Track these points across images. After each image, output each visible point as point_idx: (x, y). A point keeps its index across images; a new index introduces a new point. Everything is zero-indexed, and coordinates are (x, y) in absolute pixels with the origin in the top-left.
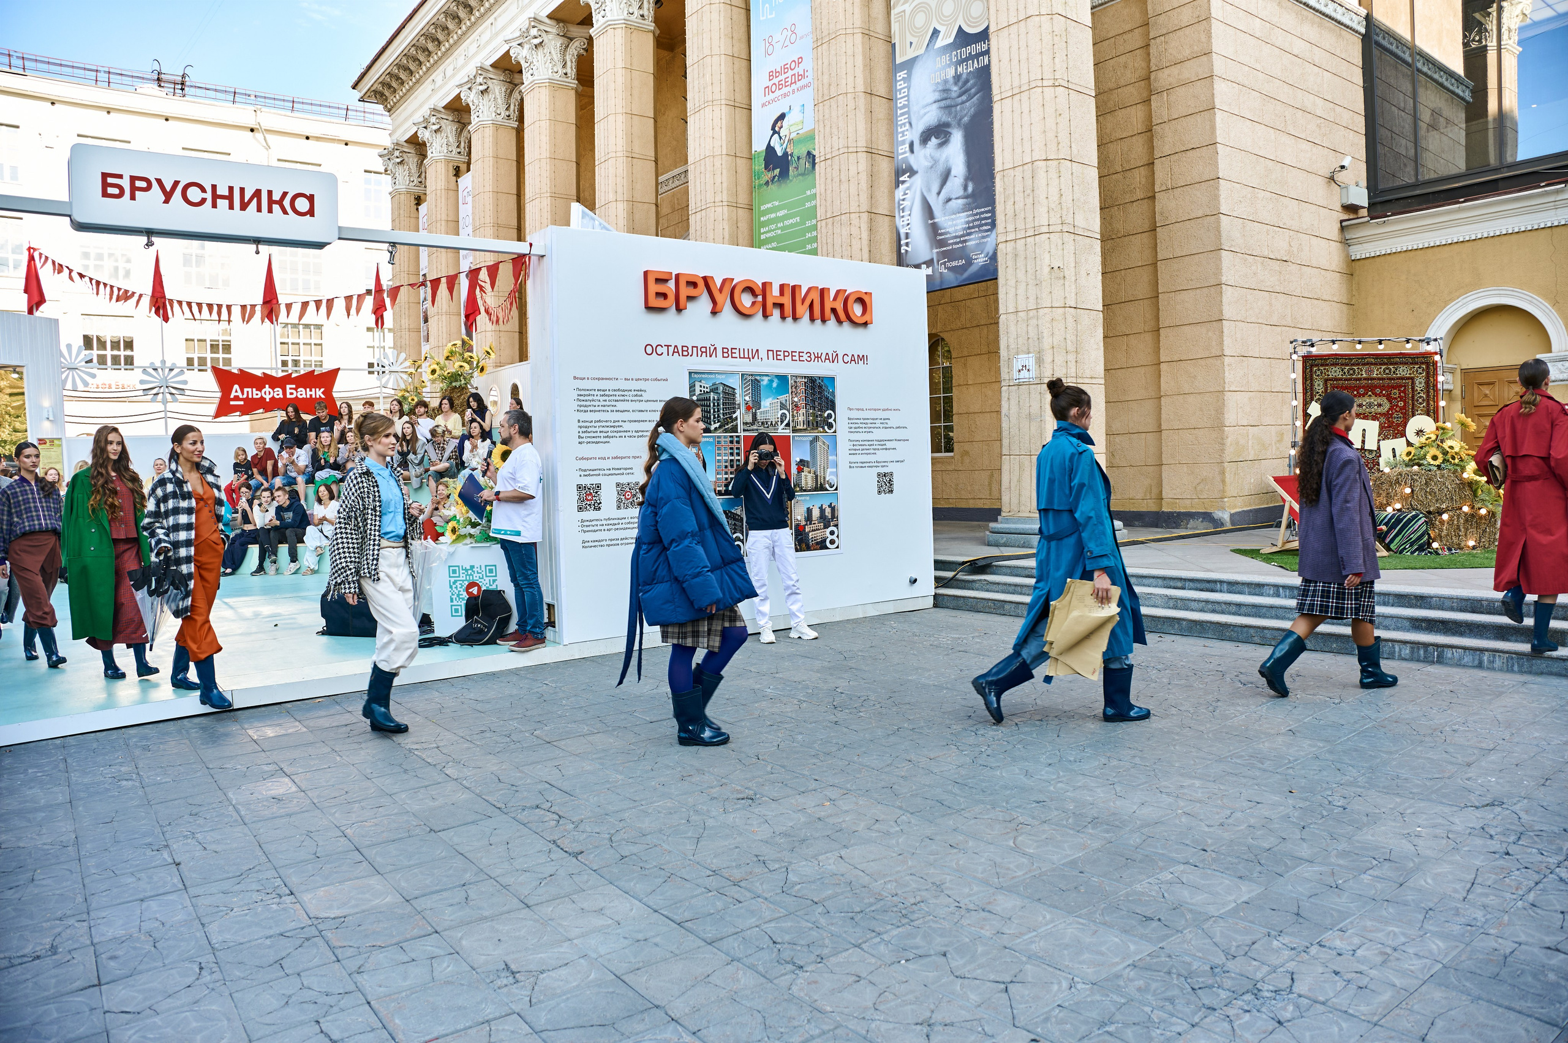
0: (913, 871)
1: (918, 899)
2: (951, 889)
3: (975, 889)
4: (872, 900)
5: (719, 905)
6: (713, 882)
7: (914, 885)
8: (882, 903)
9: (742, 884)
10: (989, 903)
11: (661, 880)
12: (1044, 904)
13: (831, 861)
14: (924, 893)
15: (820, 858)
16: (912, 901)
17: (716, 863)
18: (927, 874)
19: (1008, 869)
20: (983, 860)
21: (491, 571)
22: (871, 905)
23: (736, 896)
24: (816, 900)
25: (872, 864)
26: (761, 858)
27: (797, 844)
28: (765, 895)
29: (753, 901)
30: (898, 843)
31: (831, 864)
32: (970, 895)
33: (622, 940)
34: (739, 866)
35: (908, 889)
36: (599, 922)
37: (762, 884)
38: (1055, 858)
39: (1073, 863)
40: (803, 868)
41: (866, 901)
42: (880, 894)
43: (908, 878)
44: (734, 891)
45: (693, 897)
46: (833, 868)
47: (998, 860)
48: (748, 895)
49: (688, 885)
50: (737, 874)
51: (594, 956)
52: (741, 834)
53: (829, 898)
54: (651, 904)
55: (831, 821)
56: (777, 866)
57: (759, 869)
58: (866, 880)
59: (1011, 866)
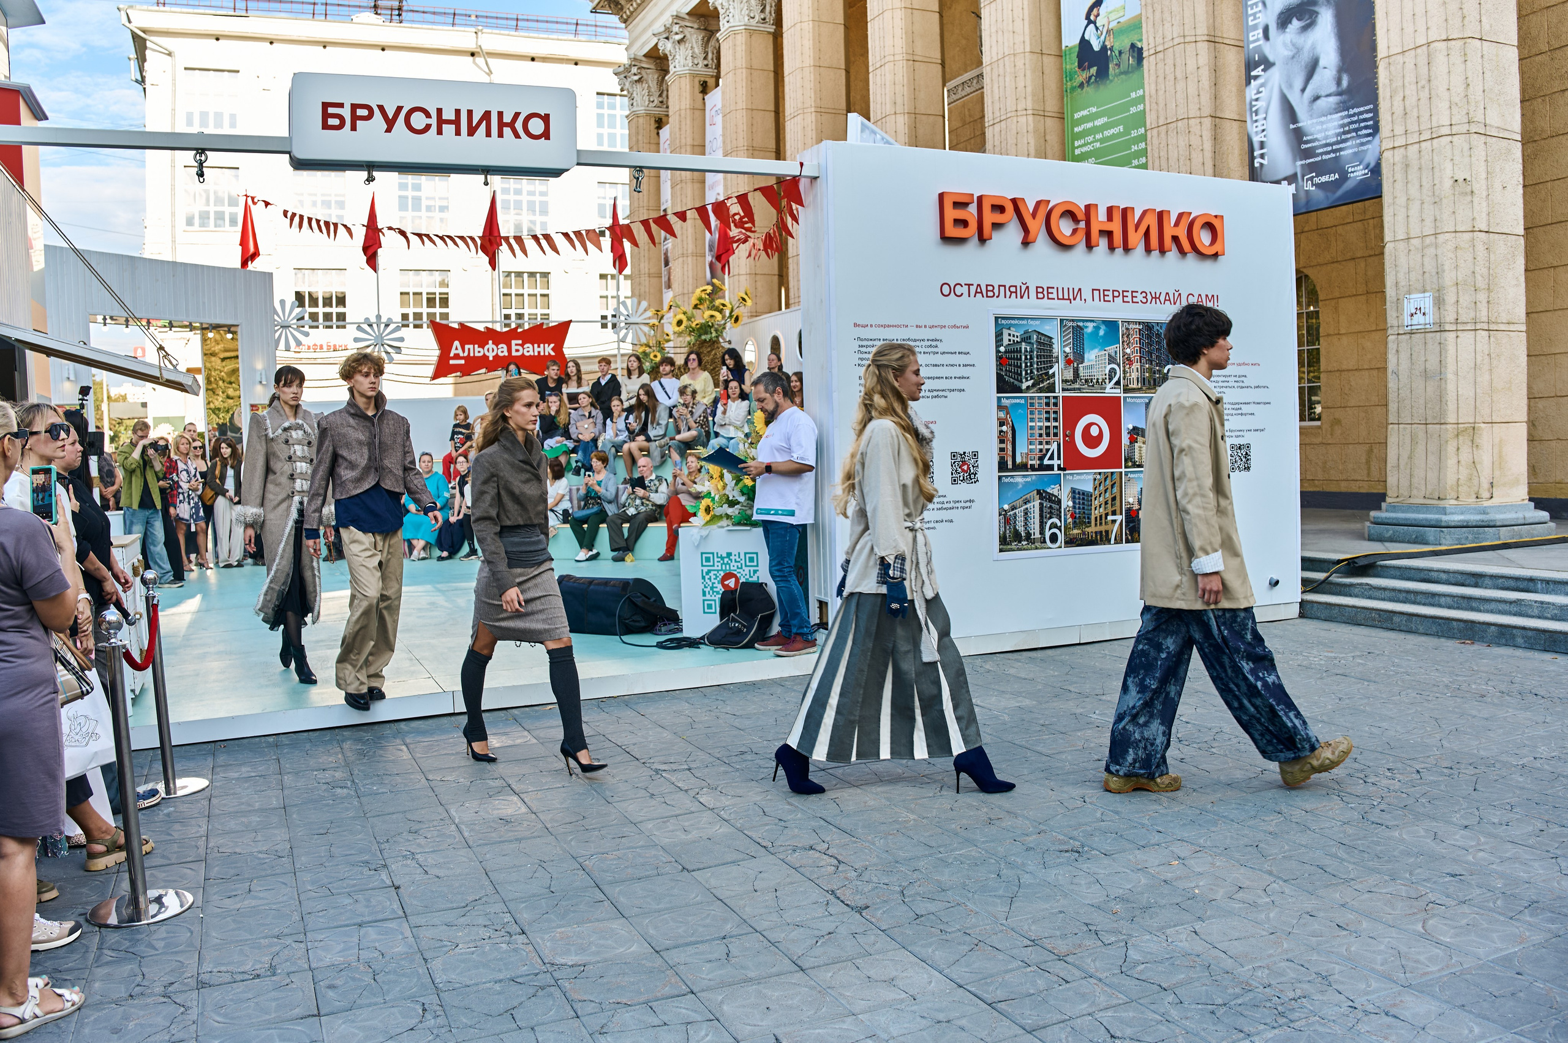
0: (1290, 956)
1: (1299, 993)
2: (1342, 983)
3: (1374, 985)
4: (1238, 990)
5: (1041, 983)
6: (1032, 954)
7: (1292, 975)
8: (1251, 995)
9: (1068, 959)
10: (1395, 1005)
11: (966, 948)
12: (1470, 1012)
13: (1183, 937)
14: (1305, 986)
15: (1168, 931)
16: (1291, 995)
17: (1035, 931)
18: (1309, 961)
19: (1417, 961)
20: (1382, 947)
21: (751, 560)
22: (1237, 997)
23: (1061, 975)
24: (1164, 985)
25: (1236, 943)
26: (1093, 928)
27: (1137, 913)
28: (1098, 974)
29: (1084, 982)
30: (1268, 918)
31: (1182, 940)
32: (1367, 993)
33: (919, 1019)
34: (1064, 936)
35: (1283, 979)
36: (890, 995)
37: (1094, 961)
38: (1481, 951)
39: (1506, 961)
40: (1146, 945)
41: (1231, 991)
42: (1247, 983)
43: (1284, 964)
44: (1058, 967)
45: (1007, 972)
46: (1185, 945)
47: (1403, 949)
48: (1077, 973)
49: (1001, 956)
50: (1062, 947)
51: (885, 1036)
52: (1065, 896)
53: (1181, 984)
54: (954, 977)
55: (1181, 884)
56: (1113, 939)
57: (1090, 942)
58: (1229, 964)
59: (1422, 958)
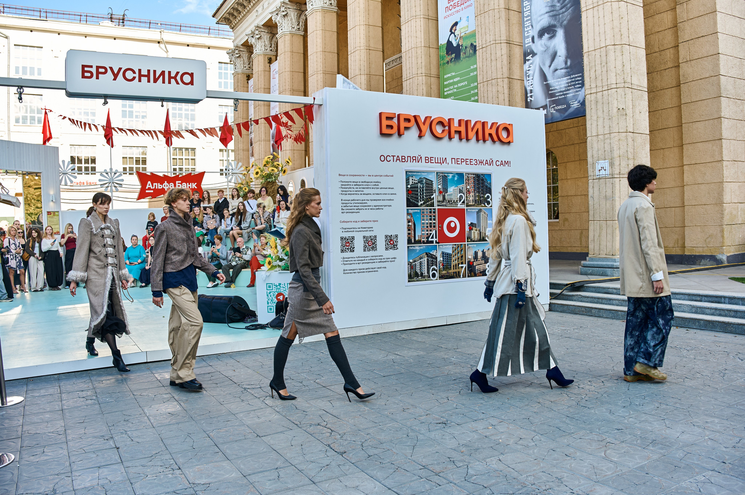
0: (544, 470)
1: (548, 487)
2: (567, 481)
3: (582, 482)
4: (519, 487)
5: (427, 486)
6: (423, 473)
7: (545, 479)
8: (525, 489)
9: (440, 474)
10: (591, 491)
11: (392, 471)
12: (625, 492)
13: (494, 462)
14: (551, 484)
15: (487, 460)
16: (544, 488)
17: (425, 462)
18: (552, 472)
19: (602, 470)
20: (586, 464)
22: (519, 490)
23: (437, 482)
24: (485, 485)
25: (518, 464)
26: (452, 459)
27: (473, 451)
28: (454, 481)
29: (448, 485)
30: (534, 452)
31: (494, 464)
32: (579, 486)
34: (438, 464)
35: (540, 481)
37: (452, 475)
38: (630, 464)
39: (642, 468)
40: (477, 467)
41: (516, 487)
42: (524, 483)
43: (541, 474)
44: (436, 479)
45: (411, 481)
46: (495, 466)
47: (595, 464)
48: (445, 481)
49: (408, 474)
50: (437, 469)
52: (439, 444)
53: (493, 485)
54: (387, 484)
55: (493, 438)
56: (461, 464)
57: (451, 466)
58: (515, 474)
59: (604, 468)
